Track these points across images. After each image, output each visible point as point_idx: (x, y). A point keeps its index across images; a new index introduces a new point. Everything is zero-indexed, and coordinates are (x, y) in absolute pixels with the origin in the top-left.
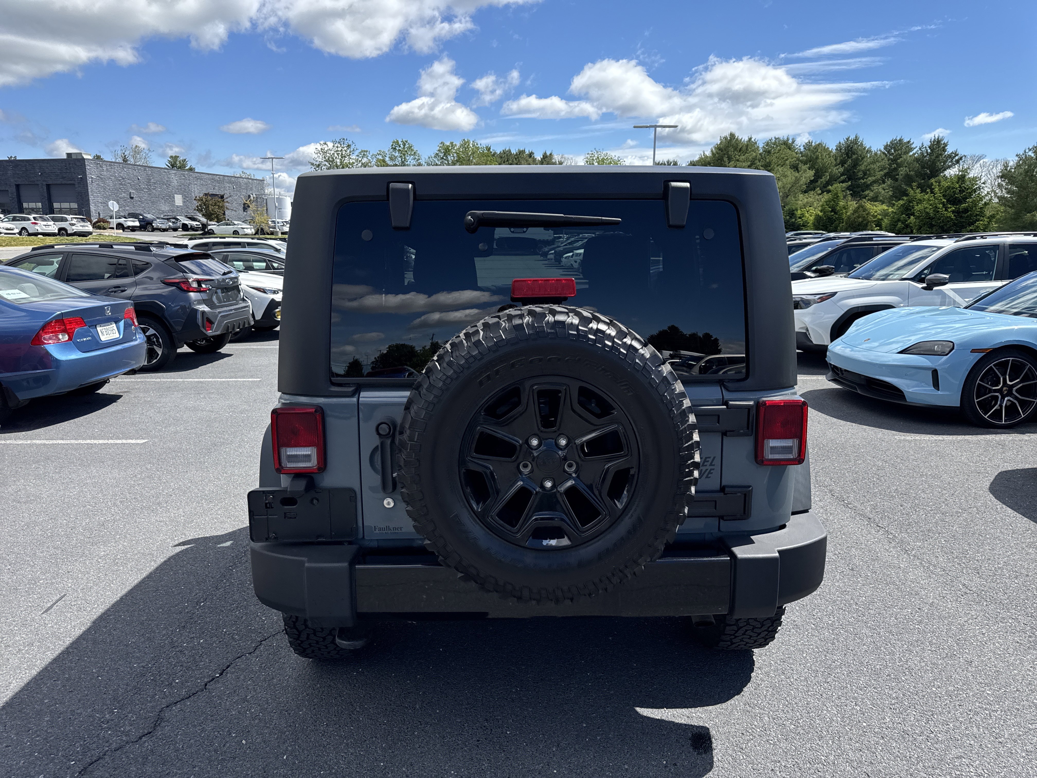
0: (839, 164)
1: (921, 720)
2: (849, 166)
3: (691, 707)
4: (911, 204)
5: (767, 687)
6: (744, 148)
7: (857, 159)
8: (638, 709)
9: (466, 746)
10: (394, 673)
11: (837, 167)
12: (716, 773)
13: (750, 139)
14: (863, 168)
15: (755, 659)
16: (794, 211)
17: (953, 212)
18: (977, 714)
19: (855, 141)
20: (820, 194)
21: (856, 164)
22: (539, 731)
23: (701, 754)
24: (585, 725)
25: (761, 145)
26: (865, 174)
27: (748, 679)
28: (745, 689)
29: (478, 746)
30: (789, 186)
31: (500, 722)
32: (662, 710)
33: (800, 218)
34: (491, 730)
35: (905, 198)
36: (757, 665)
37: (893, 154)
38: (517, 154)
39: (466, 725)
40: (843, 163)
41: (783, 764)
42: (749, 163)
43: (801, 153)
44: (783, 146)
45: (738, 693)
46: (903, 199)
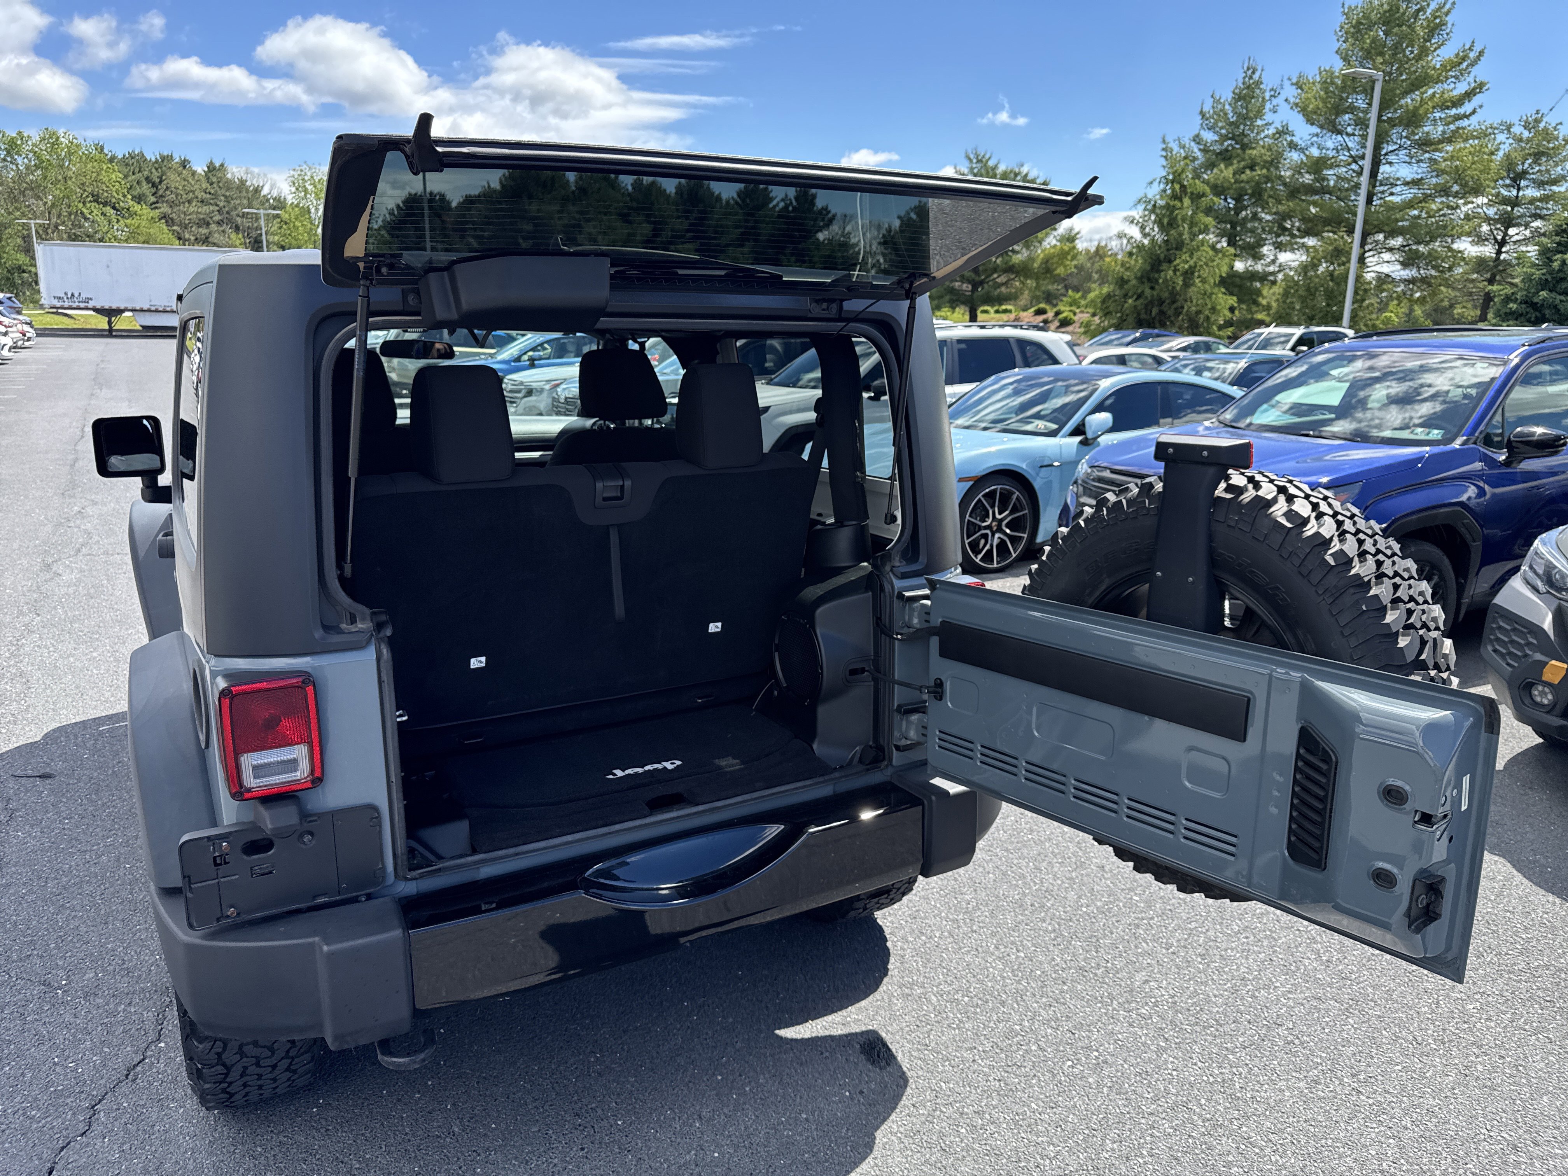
0: (682, 216)
1: (1091, 950)
2: (695, 218)
3: (840, 1010)
5: (913, 956)
7: (705, 209)
8: (777, 1032)
9: (569, 1163)
10: (384, 1089)
11: (680, 219)
12: (914, 1087)
14: (713, 222)
15: (881, 923)
18: (1137, 926)
21: (704, 216)
22: (662, 1107)
23: (885, 1068)
24: (720, 1078)
26: (716, 232)
27: (886, 953)
28: (890, 966)
29: (587, 1158)
31: (600, 1111)
32: (807, 1024)
34: (593, 1127)
36: (887, 931)
38: (157, 161)
39: (550, 1132)
40: (687, 213)
41: (981, 1049)
45: (886, 974)
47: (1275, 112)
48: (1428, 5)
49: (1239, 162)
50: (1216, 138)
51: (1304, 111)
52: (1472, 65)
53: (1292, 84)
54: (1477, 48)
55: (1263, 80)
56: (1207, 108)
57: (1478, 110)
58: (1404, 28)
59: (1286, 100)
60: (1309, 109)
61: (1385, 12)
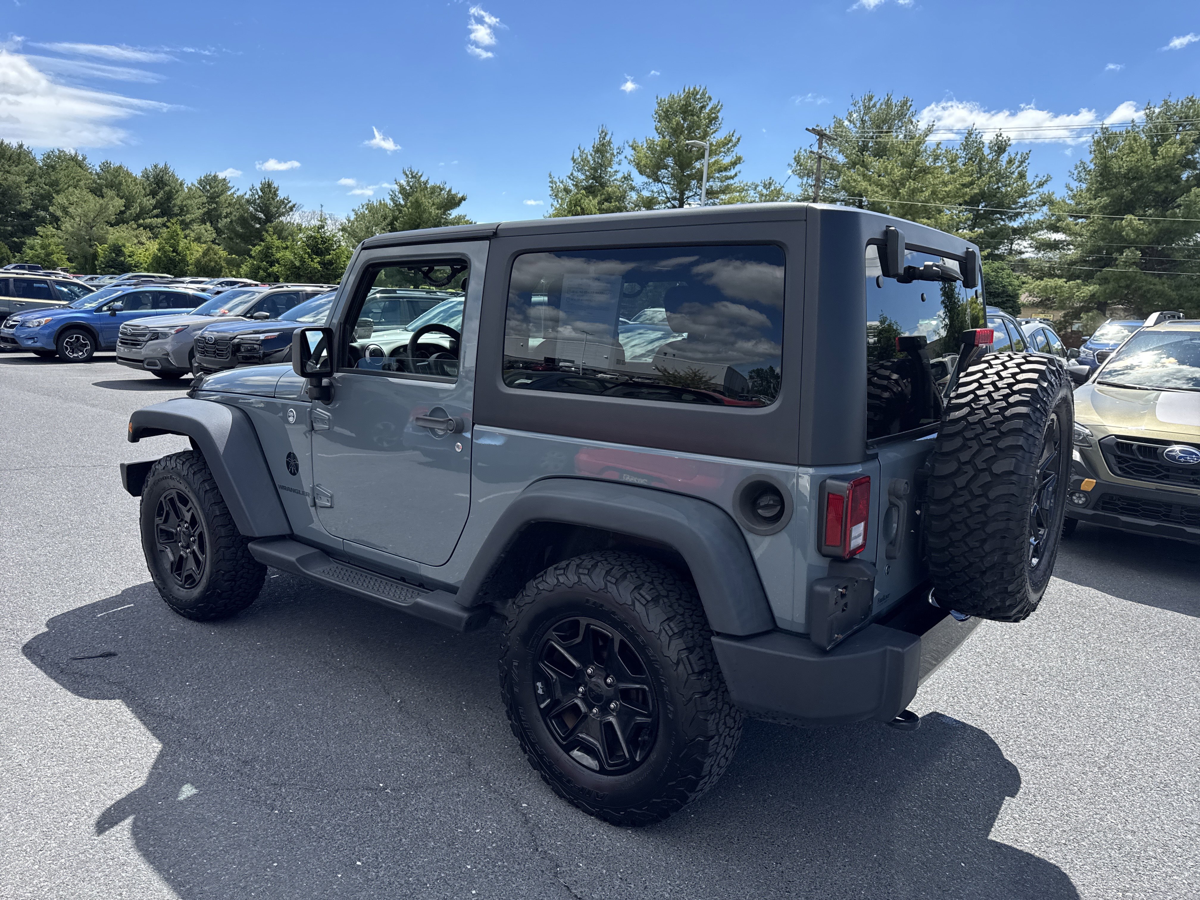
0: (148, 195)
2: (161, 198)
4: (270, 251)
6: (15, 157)
7: (170, 192)
11: (148, 198)
13: (21, 146)
14: (178, 202)
16: (120, 247)
17: (319, 263)
19: (165, 170)
20: (136, 229)
21: (169, 196)
25: (39, 158)
26: (182, 210)
30: (92, 215)
33: (130, 256)
35: (263, 244)
37: (208, 190)
40: (153, 194)
42: (26, 178)
43: (97, 174)
44: (72, 163)
46: (260, 245)
47: (620, 164)
48: (708, 104)
49: (601, 195)
50: (583, 177)
51: (638, 165)
52: (735, 146)
53: (629, 146)
54: (737, 135)
55: (612, 140)
56: (577, 155)
57: (738, 174)
58: (695, 118)
59: (626, 157)
60: (642, 164)
61: (683, 105)
